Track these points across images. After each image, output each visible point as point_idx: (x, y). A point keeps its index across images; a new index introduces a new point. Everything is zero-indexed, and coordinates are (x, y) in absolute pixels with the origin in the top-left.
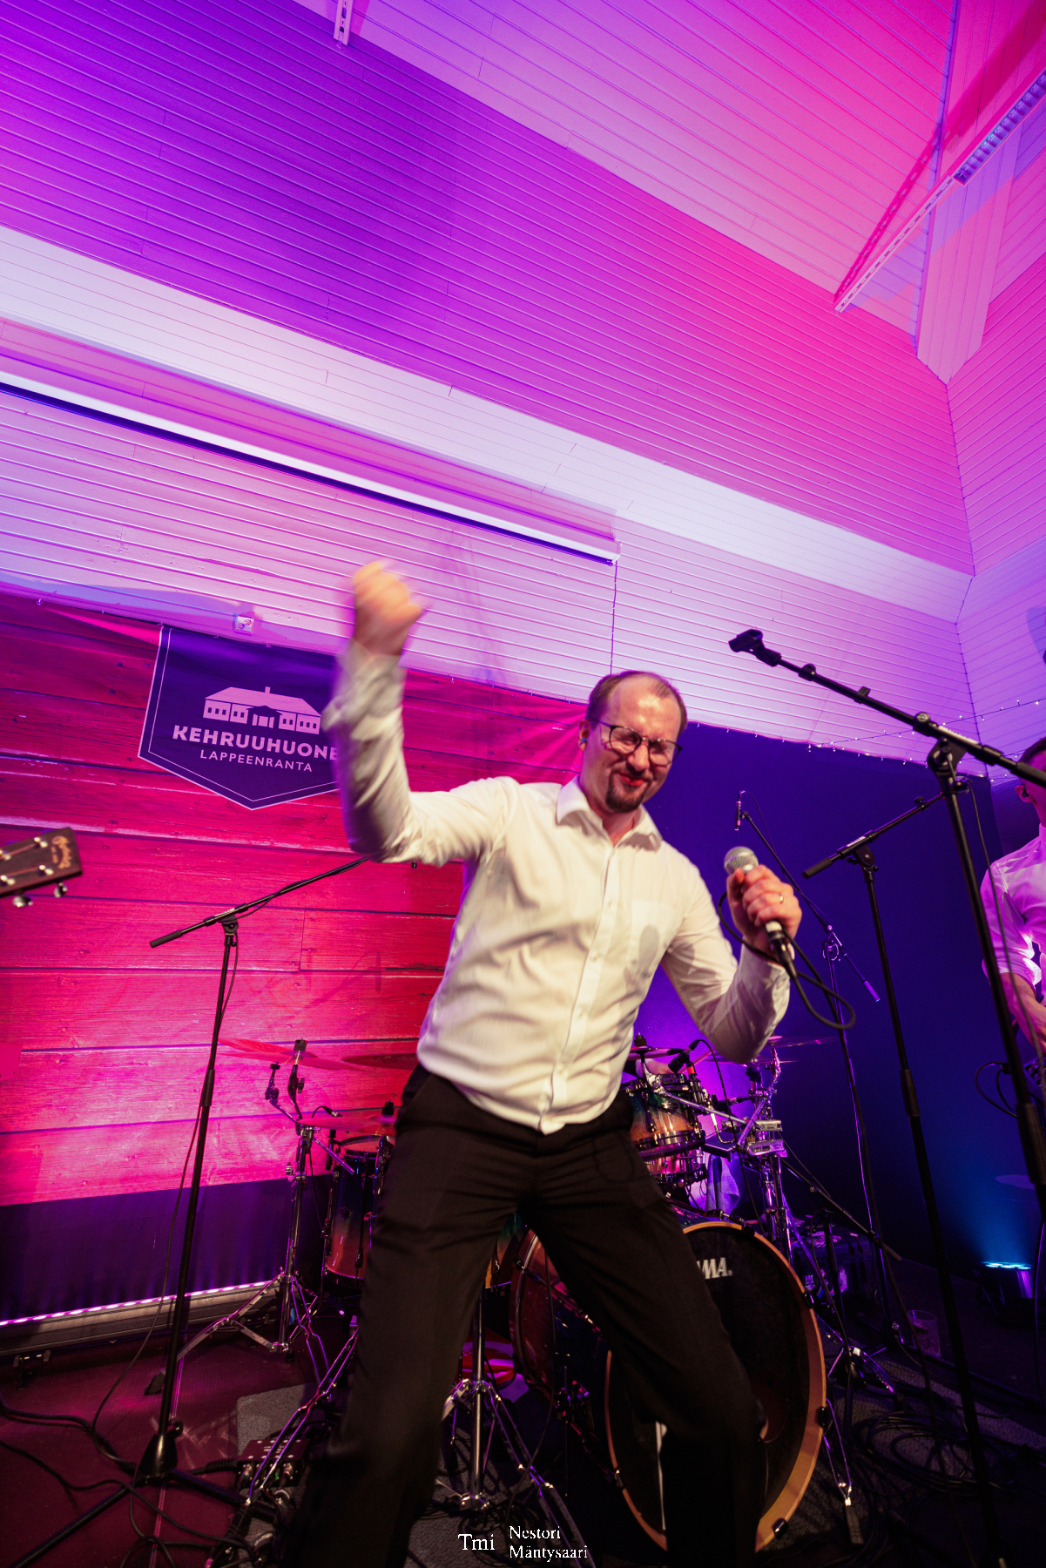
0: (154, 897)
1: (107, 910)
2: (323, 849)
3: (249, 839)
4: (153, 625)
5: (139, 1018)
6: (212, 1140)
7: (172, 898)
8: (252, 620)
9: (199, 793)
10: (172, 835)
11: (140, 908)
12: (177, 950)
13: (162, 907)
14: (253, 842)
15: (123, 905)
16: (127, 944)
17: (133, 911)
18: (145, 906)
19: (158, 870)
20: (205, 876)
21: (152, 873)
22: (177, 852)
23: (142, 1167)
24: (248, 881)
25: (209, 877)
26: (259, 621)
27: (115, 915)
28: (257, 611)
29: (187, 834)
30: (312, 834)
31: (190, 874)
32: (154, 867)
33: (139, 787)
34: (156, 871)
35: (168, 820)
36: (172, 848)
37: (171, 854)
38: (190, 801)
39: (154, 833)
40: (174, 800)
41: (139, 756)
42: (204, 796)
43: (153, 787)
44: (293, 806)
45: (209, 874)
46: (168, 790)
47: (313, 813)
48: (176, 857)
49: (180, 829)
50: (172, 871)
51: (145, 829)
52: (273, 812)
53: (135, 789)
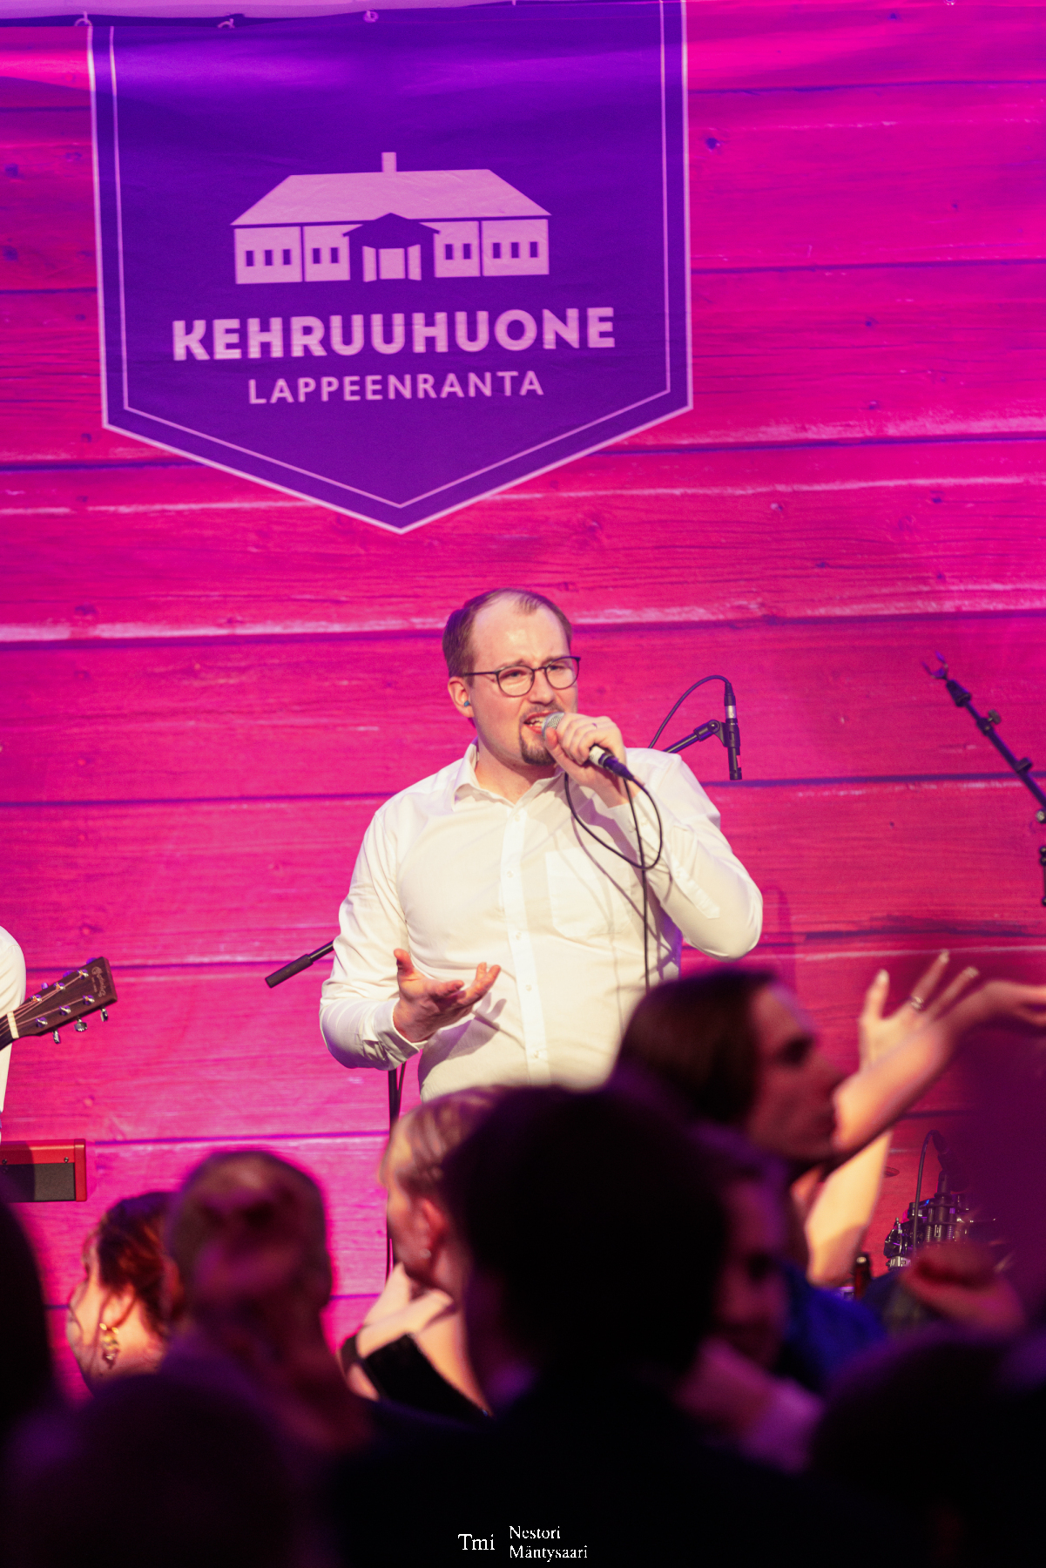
0: (210, 790)
1: (116, 828)
2: (601, 620)
3: (404, 615)
4: (64, 29)
5: (232, 1076)
7: (252, 788)
9: (263, 505)
10: (220, 626)
11: (184, 819)
12: (284, 915)
13: (234, 812)
14: (419, 622)
15: (148, 815)
16: (174, 907)
17: (172, 828)
18: (194, 813)
19: (207, 721)
20: (316, 727)
21: (195, 730)
22: (242, 670)
24: (416, 727)
25: (325, 727)
27: (135, 840)
29: (255, 620)
30: (568, 578)
31: (281, 722)
32: (195, 713)
33: (124, 509)
34: (203, 725)
35: (204, 588)
36: (229, 660)
37: (229, 676)
38: (245, 530)
39: (179, 628)
40: (209, 533)
41: (106, 425)
42: (281, 511)
43: (153, 502)
44: (507, 506)
45: (324, 721)
46: (194, 506)
47: (564, 519)
48: (241, 684)
49: (239, 609)
50: (239, 721)
51: (157, 620)
52: (455, 528)
53: (116, 515)
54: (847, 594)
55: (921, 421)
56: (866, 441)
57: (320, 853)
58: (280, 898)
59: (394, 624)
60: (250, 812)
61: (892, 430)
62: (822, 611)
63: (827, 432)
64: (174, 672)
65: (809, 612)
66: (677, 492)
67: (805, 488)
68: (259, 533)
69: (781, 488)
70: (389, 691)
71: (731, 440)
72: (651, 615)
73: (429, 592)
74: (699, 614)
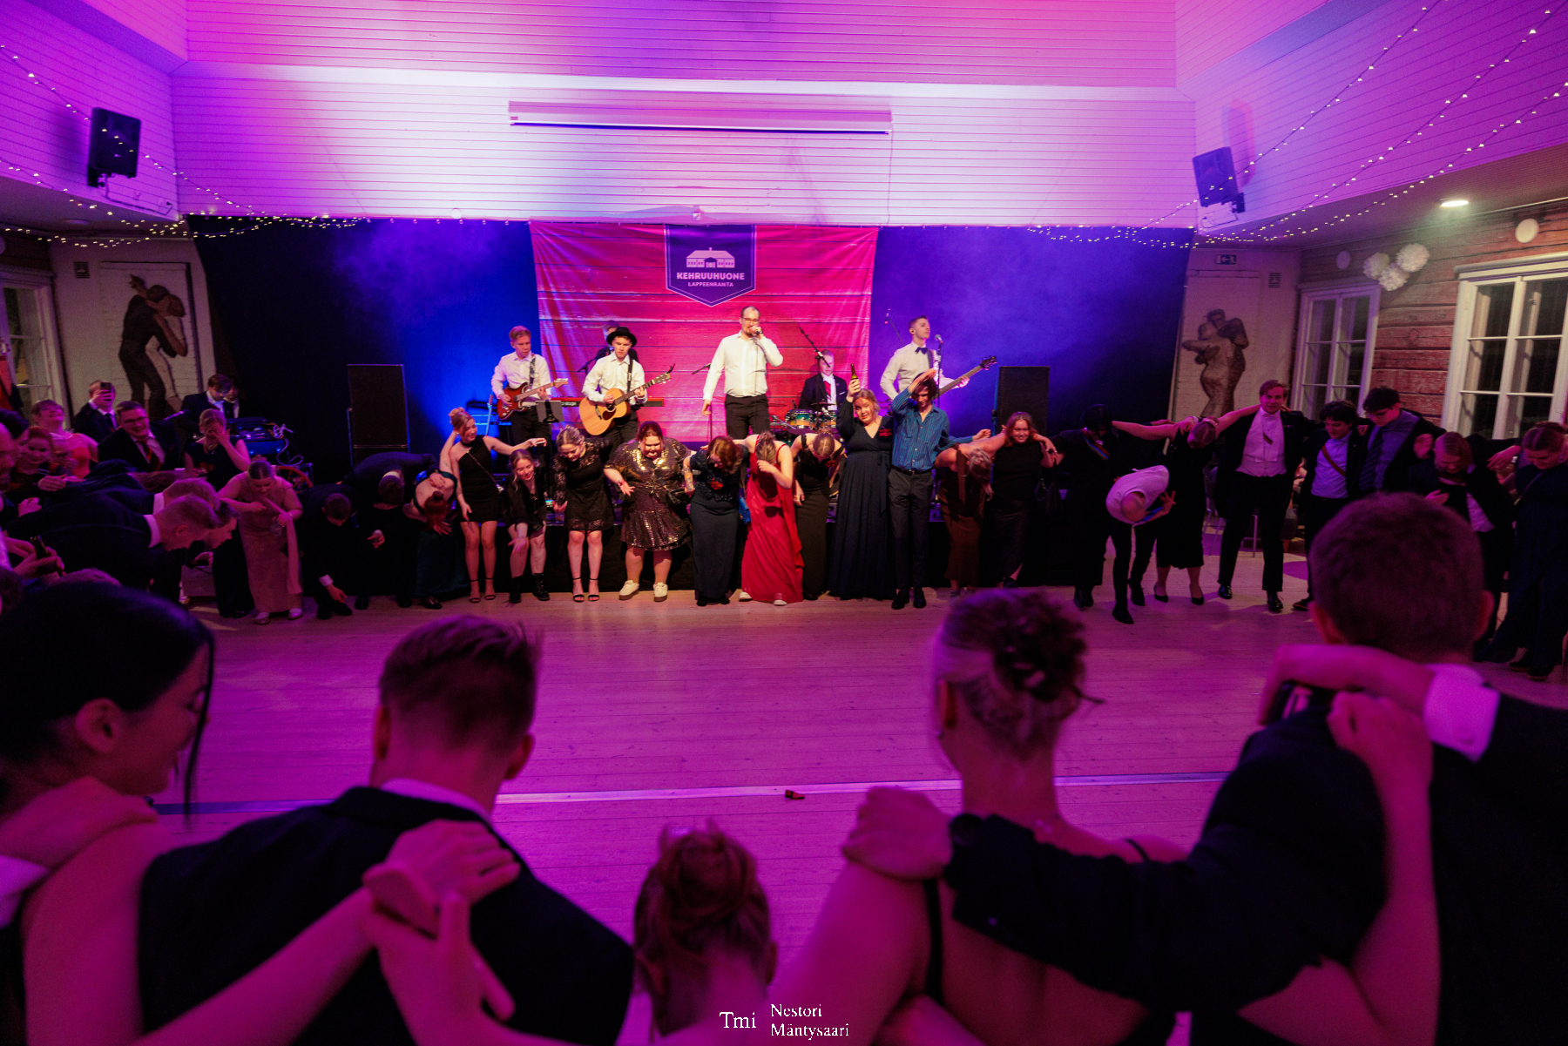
3: (712, 319)
4: (660, 226)
6: (714, 428)
8: (700, 213)
9: (692, 302)
10: (683, 320)
14: (714, 321)
17: (677, 351)
19: (680, 335)
22: (686, 327)
26: (703, 213)
28: (701, 208)
38: (689, 306)
40: (683, 306)
41: (667, 288)
44: (726, 303)
46: (680, 302)
52: (720, 306)
59: (710, 321)
71: (761, 295)
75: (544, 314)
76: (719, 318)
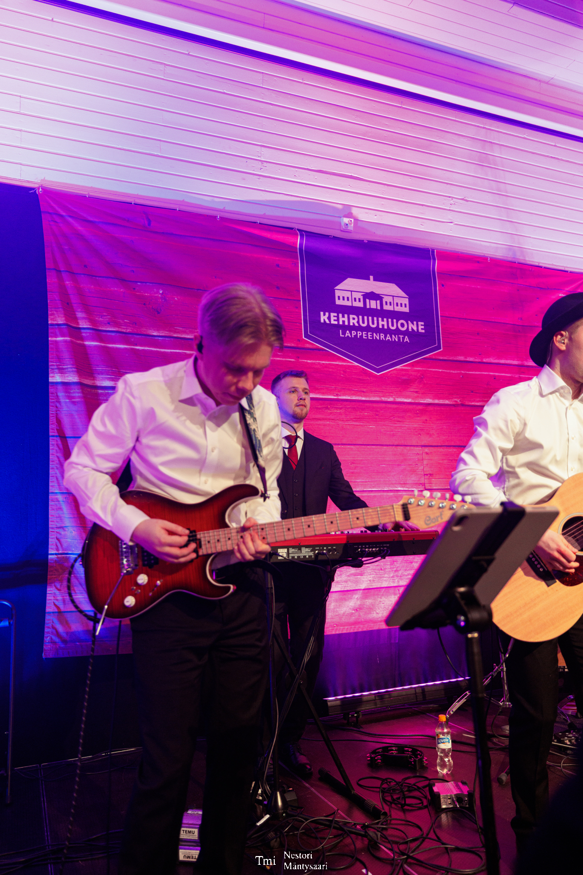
2: (425, 402)
3: (380, 397)
4: (289, 231)
7: (344, 441)
8: (353, 220)
9: (344, 364)
10: (335, 396)
12: (353, 478)
14: (383, 399)
20: (360, 425)
22: (341, 409)
23: (363, 616)
24: (384, 427)
25: (362, 425)
26: (356, 220)
29: (344, 395)
30: (417, 390)
31: (351, 424)
32: (329, 419)
33: (309, 361)
34: (331, 423)
35: (330, 385)
36: (337, 405)
37: (337, 410)
38: (340, 370)
39: (324, 396)
40: (330, 370)
41: (303, 338)
42: (348, 366)
43: (316, 360)
44: (402, 370)
45: (362, 424)
46: (327, 362)
47: (415, 374)
48: (340, 412)
49: (339, 391)
50: (340, 422)
51: (318, 393)
52: (391, 375)
53: (307, 363)
54: (478, 400)
55: (490, 359)
56: (479, 362)
57: (362, 460)
58: (352, 473)
59: (377, 399)
60: (344, 448)
61: (484, 360)
62: (473, 403)
63: (471, 359)
64: (323, 408)
65: (470, 404)
66: (440, 370)
67: (467, 372)
68: (343, 371)
69: (463, 372)
70: (377, 417)
71: (451, 359)
72: (436, 401)
73: (385, 391)
74: (447, 402)
75: (62, 371)
76: (390, 394)
